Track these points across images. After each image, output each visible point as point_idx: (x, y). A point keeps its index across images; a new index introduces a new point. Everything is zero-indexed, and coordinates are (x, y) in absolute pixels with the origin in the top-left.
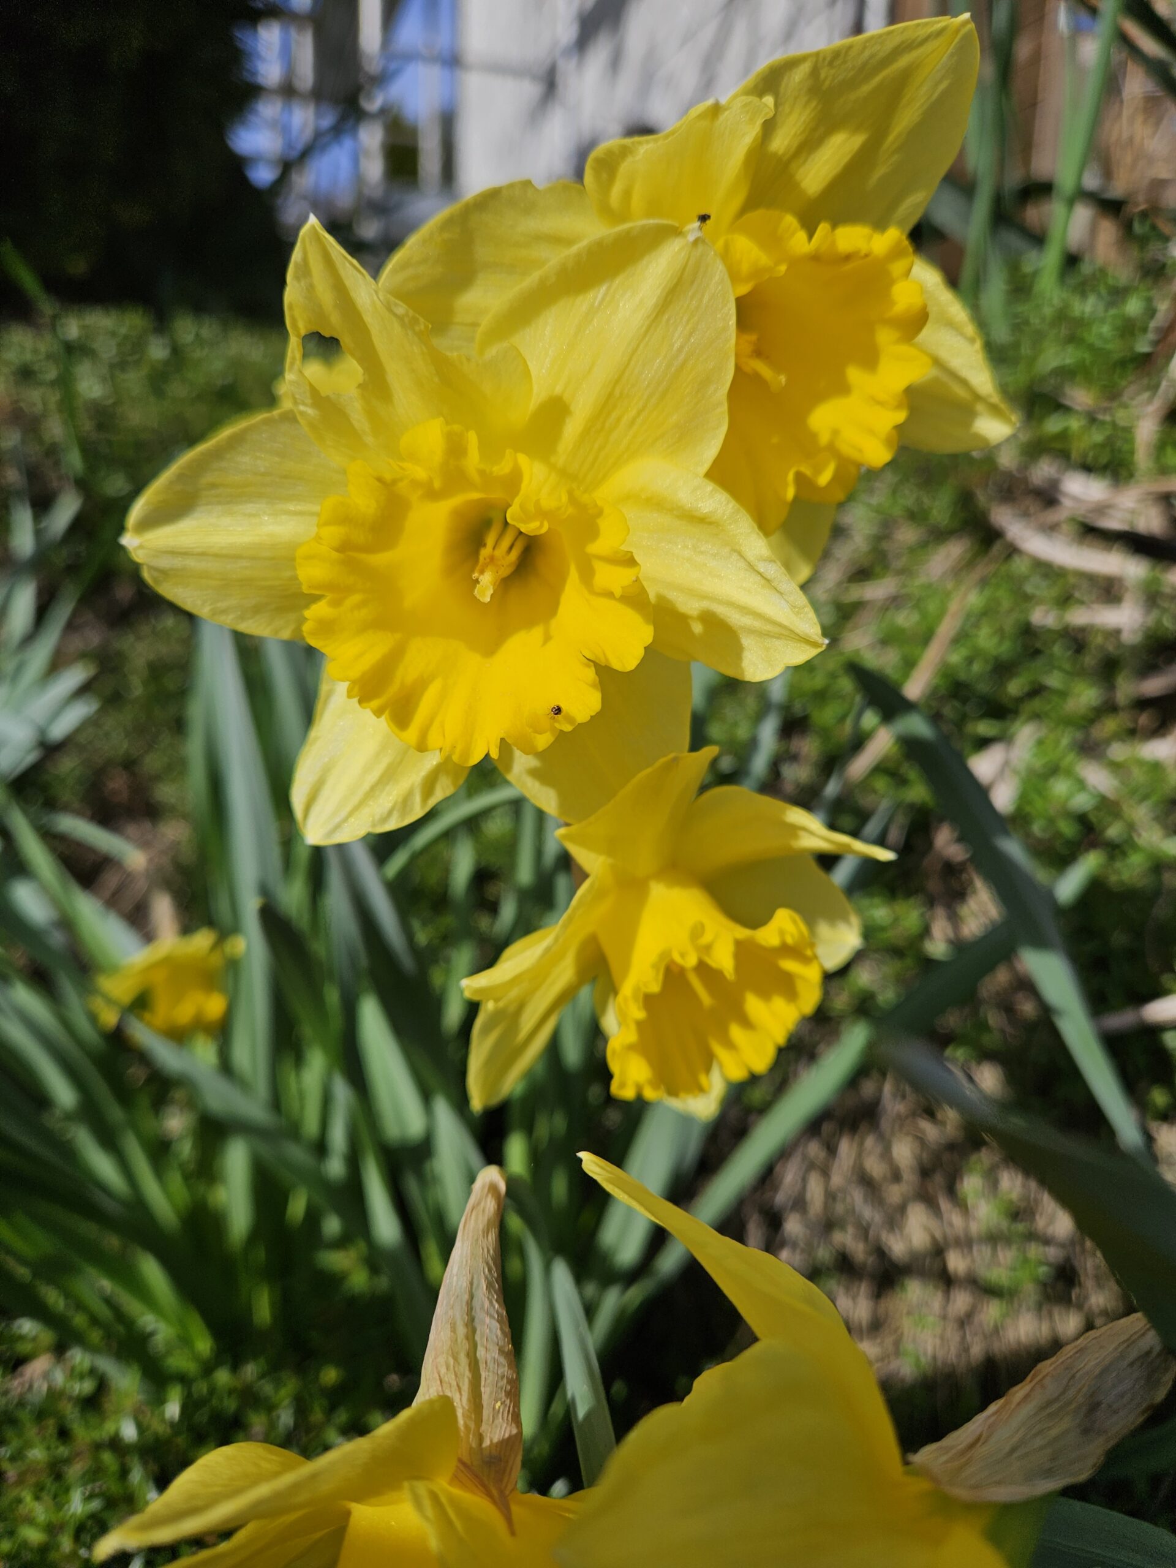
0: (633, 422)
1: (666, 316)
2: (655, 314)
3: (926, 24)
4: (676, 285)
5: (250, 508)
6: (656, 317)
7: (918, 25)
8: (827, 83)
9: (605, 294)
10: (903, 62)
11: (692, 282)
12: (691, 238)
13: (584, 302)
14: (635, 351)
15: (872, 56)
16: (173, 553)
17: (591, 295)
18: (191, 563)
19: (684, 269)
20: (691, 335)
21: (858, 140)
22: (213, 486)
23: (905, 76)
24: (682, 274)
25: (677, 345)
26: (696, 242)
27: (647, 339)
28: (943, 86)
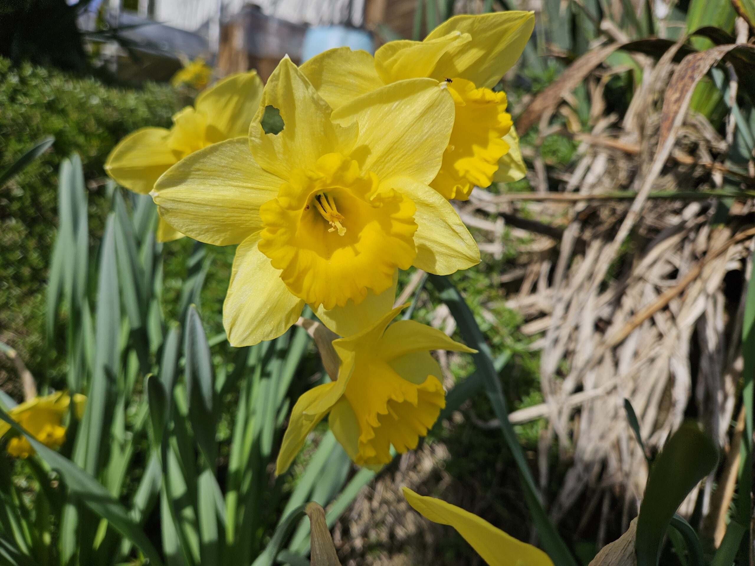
0: (398, 160)
1: (424, 118)
2: (419, 117)
3: (519, 13)
4: (430, 107)
5: (213, 182)
6: (419, 118)
7: (517, 13)
8: (476, 29)
9: (397, 106)
10: (506, 26)
11: (438, 106)
12: (442, 88)
13: (386, 108)
14: (407, 131)
15: (495, 22)
16: (174, 201)
17: (390, 105)
18: (181, 206)
19: (436, 100)
20: (433, 127)
21: (481, 53)
22: (198, 170)
23: (505, 32)
24: (434, 102)
25: (426, 131)
26: (443, 90)
27: (414, 126)
28: (516, 37)
